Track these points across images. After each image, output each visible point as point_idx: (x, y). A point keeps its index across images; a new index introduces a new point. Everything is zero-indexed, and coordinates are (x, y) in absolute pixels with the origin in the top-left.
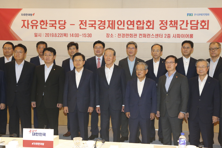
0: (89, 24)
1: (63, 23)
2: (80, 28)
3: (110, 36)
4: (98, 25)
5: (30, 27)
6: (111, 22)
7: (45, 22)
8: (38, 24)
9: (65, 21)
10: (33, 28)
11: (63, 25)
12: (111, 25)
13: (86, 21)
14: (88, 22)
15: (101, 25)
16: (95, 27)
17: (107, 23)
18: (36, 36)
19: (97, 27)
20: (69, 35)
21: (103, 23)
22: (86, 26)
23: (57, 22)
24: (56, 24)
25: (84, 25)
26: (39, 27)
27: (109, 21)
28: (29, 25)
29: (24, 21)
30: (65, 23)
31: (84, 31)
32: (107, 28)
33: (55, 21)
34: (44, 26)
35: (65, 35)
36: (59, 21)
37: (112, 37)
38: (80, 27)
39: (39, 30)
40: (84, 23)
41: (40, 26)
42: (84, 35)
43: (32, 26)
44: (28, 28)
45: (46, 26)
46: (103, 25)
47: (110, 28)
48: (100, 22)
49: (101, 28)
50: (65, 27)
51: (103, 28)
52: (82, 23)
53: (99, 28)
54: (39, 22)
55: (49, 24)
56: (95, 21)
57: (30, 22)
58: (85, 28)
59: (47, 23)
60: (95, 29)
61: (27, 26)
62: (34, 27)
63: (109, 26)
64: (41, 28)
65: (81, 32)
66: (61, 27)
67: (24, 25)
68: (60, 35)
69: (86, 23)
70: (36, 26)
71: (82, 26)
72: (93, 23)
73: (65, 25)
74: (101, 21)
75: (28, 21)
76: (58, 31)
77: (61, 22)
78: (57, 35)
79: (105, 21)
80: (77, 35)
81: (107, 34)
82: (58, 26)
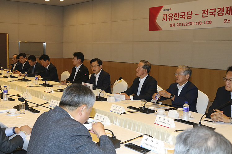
0: (210, 12)
1: (190, 13)
2: (203, 17)
3: (227, 21)
4: (218, 12)
5: (168, 19)
6: (229, 9)
7: (178, 14)
8: (173, 16)
9: (191, 12)
10: (169, 20)
11: (190, 15)
12: (229, 12)
13: (208, 10)
14: (209, 11)
15: (220, 12)
16: (215, 14)
17: (225, 10)
18: (171, 26)
19: (217, 14)
20: (194, 23)
21: (222, 10)
22: (207, 15)
23: (186, 14)
24: (185, 15)
25: (206, 14)
26: (173, 19)
27: (227, 8)
28: (167, 18)
29: (164, 15)
30: (192, 13)
31: (205, 19)
32: (225, 14)
33: (185, 13)
34: (176, 18)
35: (191, 23)
36: (187, 12)
37: (229, 22)
38: (203, 15)
39: (173, 22)
40: (206, 12)
41: (174, 17)
42: (206, 22)
43: (169, 18)
44: (166, 21)
45: (178, 17)
46: (222, 12)
47: (228, 14)
48: (219, 10)
49: (219, 15)
50: (191, 17)
51: (222, 14)
52: (204, 12)
53: (218, 15)
54: (174, 15)
55: (180, 16)
56: (215, 9)
57: (168, 16)
58: (207, 16)
59: (179, 15)
60: (215, 16)
61: (165, 19)
62: (171, 19)
63: (227, 12)
64: (175, 20)
65: (203, 20)
66: (188, 18)
67: (164, 18)
68: (187, 24)
69: (207, 12)
70: (172, 18)
71: (205, 15)
72: (213, 11)
73: (191, 15)
74: (221, 9)
75: (167, 14)
76: (186, 21)
77: (189, 13)
78: (186, 24)
79: (223, 8)
80: (200, 23)
81: (225, 20)
82: (186, 16)
